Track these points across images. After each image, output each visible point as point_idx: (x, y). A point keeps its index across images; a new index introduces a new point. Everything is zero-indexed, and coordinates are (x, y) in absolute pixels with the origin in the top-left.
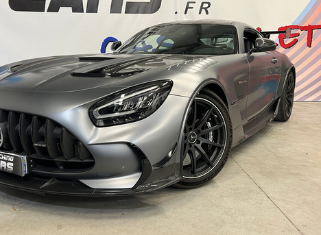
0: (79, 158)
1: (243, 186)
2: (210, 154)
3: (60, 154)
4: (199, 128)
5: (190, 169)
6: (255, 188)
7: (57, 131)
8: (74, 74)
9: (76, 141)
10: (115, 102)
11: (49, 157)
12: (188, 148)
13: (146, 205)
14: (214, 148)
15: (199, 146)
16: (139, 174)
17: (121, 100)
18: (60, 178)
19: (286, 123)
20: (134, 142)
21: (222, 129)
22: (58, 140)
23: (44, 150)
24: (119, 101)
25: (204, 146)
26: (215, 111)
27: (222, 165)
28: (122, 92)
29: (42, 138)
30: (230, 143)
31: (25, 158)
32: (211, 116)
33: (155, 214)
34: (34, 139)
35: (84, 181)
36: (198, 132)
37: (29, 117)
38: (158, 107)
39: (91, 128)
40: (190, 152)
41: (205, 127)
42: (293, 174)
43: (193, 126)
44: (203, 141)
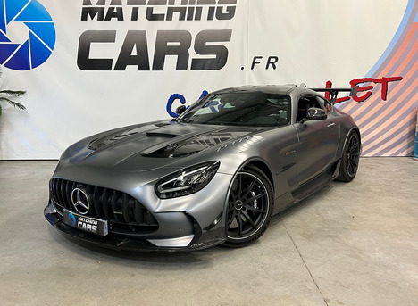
0: (147, 222)
1: (283, 246)
2: (254, 218)
3: (133, 220)
4: (245, 197)
5: (237, 232)
6: (292, 248)
7: (131, 202)
8: (144, 155)
9: (144, 210)
10: (178, 178)
11: (124, 221)
12: (234, 214)
13: (200, 260)
14: (258, 214)
15: (245, 212)
16: (192, 236)
17: (182, 177)
18: (132, 238)
19: (349, 184)
20: (188, 211)
21: (265, 197)
22: (131, 209)
23: (121, 217)
24: (181, 178)
25: (249, 212)
26: (258, 183)
27: (265, 228)
28: (184, 170)
29: (119, 207)
30: (272, 209)
31: (106, 222)
32: (255, 186)
33: (205, 267)
34: (113, 208)
35: (151, 241)
36: (244, 200)
37: (110, 191)
38: (209, 180)
39: (156, 200)
40: (237, 217)
41: (250, 196)
42: (330, 236)
43: (239, 196)
44: (248, 207)
